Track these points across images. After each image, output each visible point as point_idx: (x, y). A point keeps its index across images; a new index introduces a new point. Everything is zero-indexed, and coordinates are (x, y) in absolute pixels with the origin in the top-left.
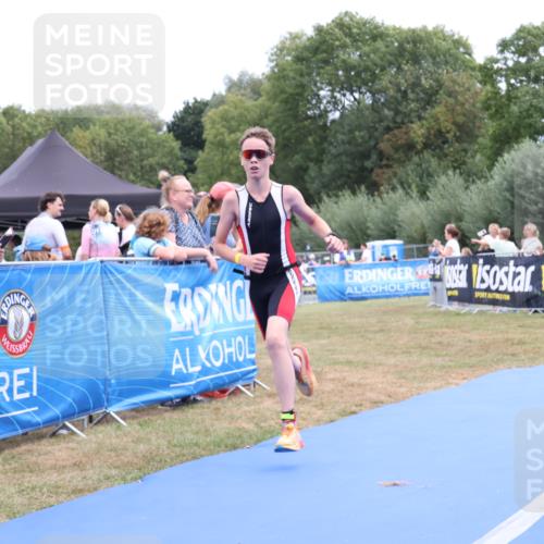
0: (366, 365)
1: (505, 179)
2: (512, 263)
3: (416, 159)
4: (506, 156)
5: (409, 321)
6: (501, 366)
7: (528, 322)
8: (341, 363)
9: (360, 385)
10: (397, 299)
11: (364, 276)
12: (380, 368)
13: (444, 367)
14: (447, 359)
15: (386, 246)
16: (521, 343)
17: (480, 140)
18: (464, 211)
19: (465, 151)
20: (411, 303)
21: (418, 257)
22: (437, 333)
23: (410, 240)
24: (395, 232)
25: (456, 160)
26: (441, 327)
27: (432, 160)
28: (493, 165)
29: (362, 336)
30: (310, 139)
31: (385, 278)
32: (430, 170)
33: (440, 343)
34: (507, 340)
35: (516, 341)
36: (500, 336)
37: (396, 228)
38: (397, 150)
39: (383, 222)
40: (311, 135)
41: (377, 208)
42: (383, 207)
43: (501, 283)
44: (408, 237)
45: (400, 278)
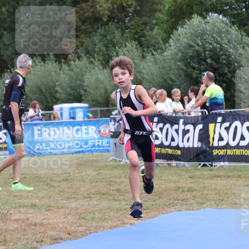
0: (49, 209)
1: (180, 50)
2: (181, 121)
3: (101, 31)
4: (180, 30)
5: (91, 172)
6: (172, 209)
7: (198, 173)
8: (26, 206)
9: (42, 225)
10: (81, 155)
11: (52, 133)
12: (63, 210)
13: (120, 210)
14: (123, 203)
15: (72, 108)
16: (190, 190)
17: (158, 15)
18: (143, 78)
19: (145, 24)
20: (94, 158)
21: (101, 117)
22: (115, 182)
23: (94, 103)
24: (81, 96)
25: (136, 33)
26: (120, 177)
27: (117, 32)
28: (169, 37)
29: (48, 185)
30: (4, 9)
31: (71, 136)
32: (115, 41)
33: (118, 190)
34: (179, 188)
35: (186, 189)
36: (172, 185)
37: (82, 92)
38: (84, 22)
39: (70, 87)
40: (5, 6)
41: (64, 73)
42: (70, 72)
43: (173, 140)
44: (93, 101)
45: (84, 136)
